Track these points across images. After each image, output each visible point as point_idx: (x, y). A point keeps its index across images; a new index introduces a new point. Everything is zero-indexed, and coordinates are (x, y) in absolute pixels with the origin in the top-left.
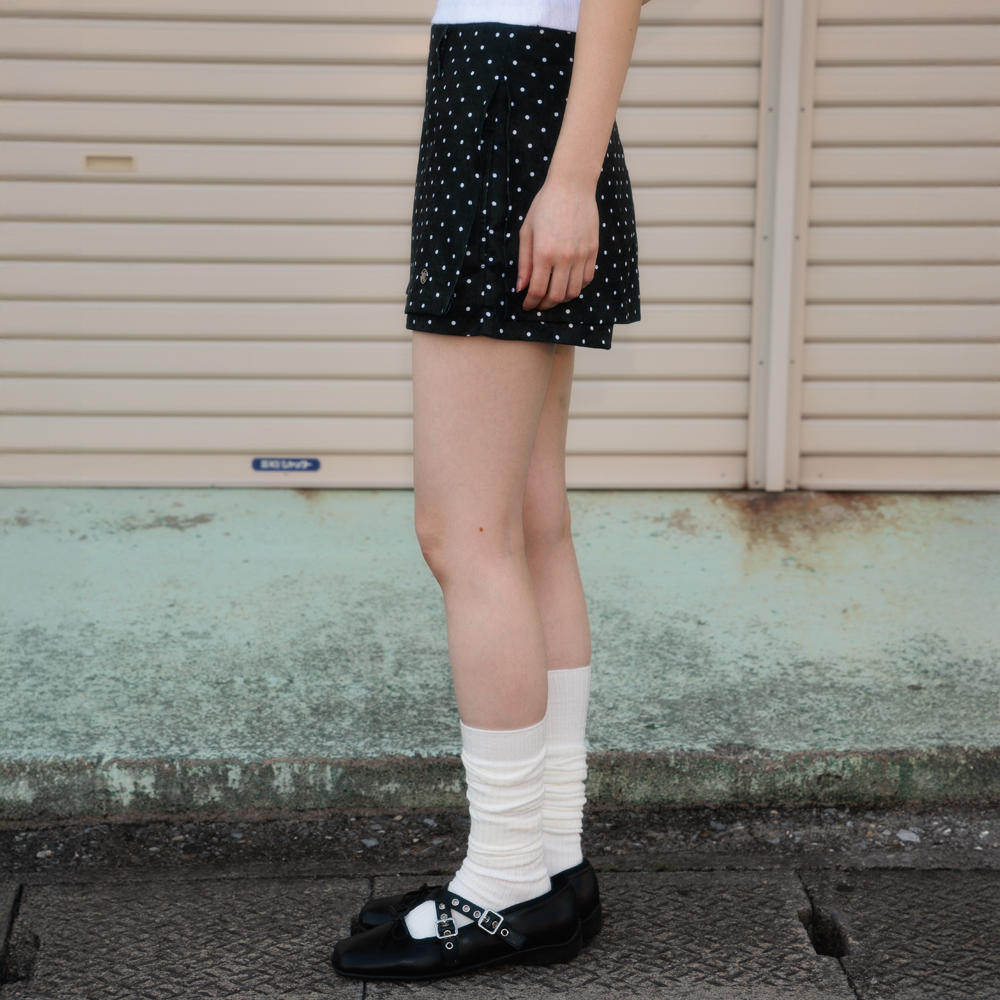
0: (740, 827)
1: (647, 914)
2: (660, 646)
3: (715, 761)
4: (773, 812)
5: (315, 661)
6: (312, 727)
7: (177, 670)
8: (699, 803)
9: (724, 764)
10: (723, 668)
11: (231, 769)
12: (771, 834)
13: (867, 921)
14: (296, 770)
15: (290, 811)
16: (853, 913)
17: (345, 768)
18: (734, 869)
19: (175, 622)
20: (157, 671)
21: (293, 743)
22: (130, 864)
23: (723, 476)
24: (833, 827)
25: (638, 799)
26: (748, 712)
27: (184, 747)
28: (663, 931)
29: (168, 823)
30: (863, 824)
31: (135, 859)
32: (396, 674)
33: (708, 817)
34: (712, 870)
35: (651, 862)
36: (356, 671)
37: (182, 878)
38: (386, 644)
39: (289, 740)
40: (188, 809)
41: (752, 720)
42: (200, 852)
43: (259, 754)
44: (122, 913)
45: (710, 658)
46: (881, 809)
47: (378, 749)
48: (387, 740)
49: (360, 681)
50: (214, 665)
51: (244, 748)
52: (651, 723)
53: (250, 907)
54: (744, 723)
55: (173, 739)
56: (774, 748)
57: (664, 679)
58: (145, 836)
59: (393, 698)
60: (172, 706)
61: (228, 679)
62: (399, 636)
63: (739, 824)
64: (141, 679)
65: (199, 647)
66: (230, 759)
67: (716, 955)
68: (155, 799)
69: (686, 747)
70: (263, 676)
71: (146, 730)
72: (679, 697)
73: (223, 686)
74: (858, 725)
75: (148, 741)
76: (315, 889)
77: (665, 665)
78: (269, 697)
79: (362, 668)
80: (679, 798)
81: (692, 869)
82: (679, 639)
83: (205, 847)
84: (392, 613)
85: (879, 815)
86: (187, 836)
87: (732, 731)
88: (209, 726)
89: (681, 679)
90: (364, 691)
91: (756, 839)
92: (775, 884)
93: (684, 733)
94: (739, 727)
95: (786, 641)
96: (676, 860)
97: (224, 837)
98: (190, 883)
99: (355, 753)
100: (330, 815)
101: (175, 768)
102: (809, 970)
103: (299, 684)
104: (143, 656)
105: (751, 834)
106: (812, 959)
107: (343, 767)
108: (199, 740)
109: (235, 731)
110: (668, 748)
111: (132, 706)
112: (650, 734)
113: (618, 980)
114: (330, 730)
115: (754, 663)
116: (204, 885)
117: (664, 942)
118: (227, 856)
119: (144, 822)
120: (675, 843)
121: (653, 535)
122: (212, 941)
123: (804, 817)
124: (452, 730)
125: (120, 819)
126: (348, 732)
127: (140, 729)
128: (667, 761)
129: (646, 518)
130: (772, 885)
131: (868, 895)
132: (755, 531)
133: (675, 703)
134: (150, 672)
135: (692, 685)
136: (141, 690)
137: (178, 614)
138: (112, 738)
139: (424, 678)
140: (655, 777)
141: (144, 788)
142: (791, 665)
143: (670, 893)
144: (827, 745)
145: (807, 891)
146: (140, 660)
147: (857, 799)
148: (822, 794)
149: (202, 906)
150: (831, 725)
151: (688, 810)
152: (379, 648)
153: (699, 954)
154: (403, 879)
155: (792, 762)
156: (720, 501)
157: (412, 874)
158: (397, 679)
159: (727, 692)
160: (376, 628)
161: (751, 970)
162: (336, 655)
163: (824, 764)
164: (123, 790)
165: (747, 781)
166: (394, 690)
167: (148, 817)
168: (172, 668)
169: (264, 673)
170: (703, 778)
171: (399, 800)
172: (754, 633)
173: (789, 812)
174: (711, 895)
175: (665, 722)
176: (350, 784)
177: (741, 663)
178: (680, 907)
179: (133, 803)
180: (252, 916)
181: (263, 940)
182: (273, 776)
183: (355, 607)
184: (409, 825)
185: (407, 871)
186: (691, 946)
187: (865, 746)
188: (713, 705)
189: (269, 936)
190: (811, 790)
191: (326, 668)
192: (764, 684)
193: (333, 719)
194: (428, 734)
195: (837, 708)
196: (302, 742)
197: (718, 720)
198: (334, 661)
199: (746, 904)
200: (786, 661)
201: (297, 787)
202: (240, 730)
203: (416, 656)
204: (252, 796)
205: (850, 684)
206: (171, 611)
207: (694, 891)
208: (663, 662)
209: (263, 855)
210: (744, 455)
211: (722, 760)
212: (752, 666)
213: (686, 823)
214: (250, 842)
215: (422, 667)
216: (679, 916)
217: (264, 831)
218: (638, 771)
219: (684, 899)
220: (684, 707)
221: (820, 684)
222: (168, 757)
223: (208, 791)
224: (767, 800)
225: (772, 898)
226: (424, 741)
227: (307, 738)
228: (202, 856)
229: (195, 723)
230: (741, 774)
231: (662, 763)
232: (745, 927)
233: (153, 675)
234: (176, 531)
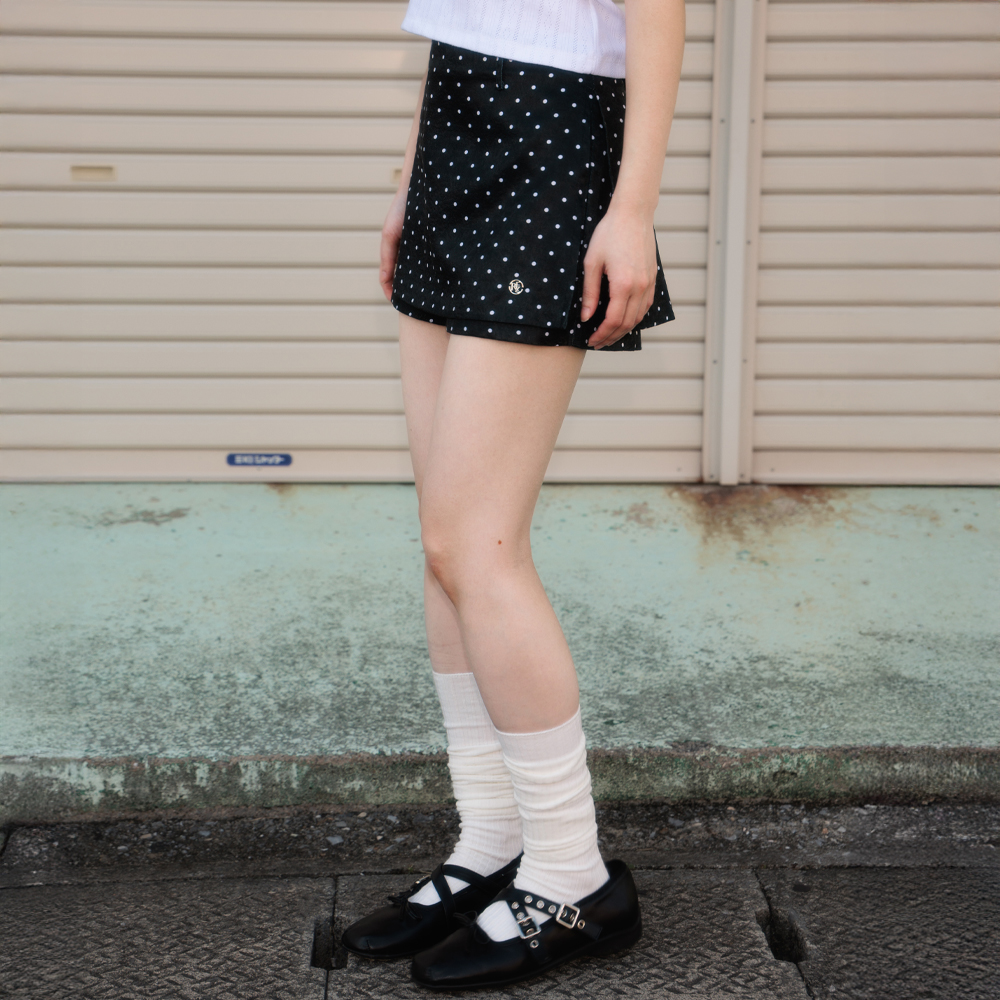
0: (697, 823)
2: (619, 640)
3: (673, 758)
4: (730, 808)
5: (284, 656)
6: (279, 724)
7: (149, 666)
8: (657, 799)
10: (679, 662)
11: (198, 768)
12: (728, 830)
13: (824, 923)
14: (263, 768)
15: (257, 808)
16: (810, 915)
17: (311, 765)
18: (692, 868)
19: (148, 617)
20: (130, 667)
21: (260, 740)
22: (98, 863)
23: (679, 470)
24: (789, 823)
26: (705, 707)
27: (153, 745)
29: (137, 821)
30: (818, 821)
31: (104, 858)
32: (361, 670)
33: (666, 814)
34: (670, 868)
36: (322, 666)
37: (149, 879)
38: (353, 638)
39: (257, 737)
40: (156, 807)
41: (709, 716)
42: (167, 851)
43: (227, 752)
44: (89, 916)
45: (667, 652)
46: (836, 805)
47: (343, 746)
48: (352, 737)
49: (326, 677)
50: (185, 660)
51: (212, 745)
52: (610, 719)
53: (214, 909)
54: (701, 719)
55: (143, 737)
56: (730, 745)
57: (622, 674)
58: (114, 835)
59: (358, 693)
60: (143, 703)
61: (198, 675)
62: (365, 630)
63: (697, 820)
64: (114, 676)
65: (171, 642)
66: (197, 757)
67: (674, 960)
68: (124, 797)
69: (645, 744)
70: (232, 672)
71: (116, 728)
72: (637, 693)
73: (193, 682)
74: (812, 721)
75: (118, 740)
76: (279, 889)
77: (624, 659)
78: (238, 692)
79: (329, 663)
80: (638, 794)
81: (650, 868)
82: (637, 633)
83: (173, 845)
84: (359, 607)
85: (834, 811)
86: (155, 834)
87: (689, 728)
88: (178, 723)
89: (638, 673)
90: (331, 687)
91: (713, 836)
92: (733, 884)
93: (642, 729)
94: (696, 723)
95: (741, 635)
96: (635, 858)
97: (192, 835)
98: (157, 884)
99: (321, 750)
100: (296, 812)
101: (143, 766)
102: (767, 977)
103: (267, 680)
104: (116, 652)
105: (709, 831)
106: (771, 964)
107: (308, 765)
108: (168, 738)
109: (204, 729)
110: (627, 745)
111: (104, 703)
112: (609, 731)
113: (578, 987)
114: (297, 727)
115: (710, 658)
116: (170, 885)
118: (194, 854)
119: (112, 820)
120: (634, 840)
121: (612, 528)
122: (176, 945)
123: (761, 814)
124: (415, 727)
125: (90, 818)
126: (314, 729)
127: (110, 727)
128: (625, 758)
129: (605, 511)
130: (730, 884)
131: (824, 895)
132: (710, 525)
133: (634, 698)
134: (122, 668)
135: (650, 680)
136: (113, 686)
137: (151, 609)
138: (83, 737)
139: (388, 673)
140: (614, 774)
141: (113, 786)
142: (746, 659)
144: (782, 742)
145: (764, 891)
146: (113, 656)
147: (812, 796)
148: (778, 790)
149: (167, 908)
150: (786, 721)
151: (646, 806)
152: (345, 643)
153: (658, 959)
154: (367, 879)
155: (749, 759)
156: (676, 494)
157: (376, 873)
158: (362, 674)
159: (684, 687)
160: (343, 623)
161: (710, 976)
162: (304, 650)
163: (779, 761)
164: (92, 788)
165: (704, 778)
166: (359, 686)
167: (117, 815)
168: (144, 664)
169: (233, 669)
170: (661, 775)
171: (363, 797)
172: (710, 626)
173: (746, 809)
174: (670, 895)
175: (623, 718)
176: (315, 782)
177: (697, 657)
179: (102, 802)
180: (216, 918)
181: (227, 944)
182: (240, 774)
183: (324, 601)
184: (373, 822)
185: (371, 870)
186: (650, 950)
187: (819, 743)
188: (670, 700)
189: (233, 940)
190: (767, 786)
191: (294, 663)
192: (720, 679)
193: (300, 716)
194: (392, 731)
195: (792, 703)
196: (269, 740)
197: (676, 716)
198: (301, 656)
199: (705, 905)
200: (741, 655)
201: (263, 784)
202: (208, 728)
203: (381, 650)
204: (219, 794)
205: (804, 679)
206: (144, 606)
207: (653, 891)
208: (621, 657)
209: (230, 853)
210: (699, 449)
211: (680, 757)
212: (709, 660)
213: (644, 819)
214: (217, 839)
215: (386, 661)
217: (231, 828)
218: (597, 769)
220: (642, 703)
221: (774, 679)
222: (136, 755)
223: (176, 788)
224: (723, 797)
225: (729, 898)
226: (388, 738)
227: (273, 735)
228: (169, 855)
229: (165, 721)
230: (698, 771)
231: (621, 760)
232: (703, 930)
233: (125, 672)
234: (152, 526)
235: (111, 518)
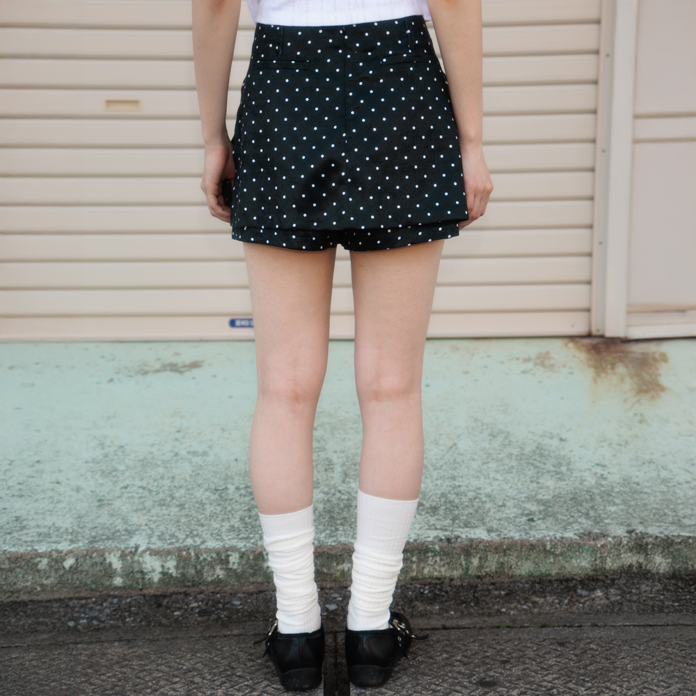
0: (599, 593)
1: (536, 661)
2: (534, 458)
3: (579, 545)
7: (186, 480)
8: (568, 576)
9: (586, 548)
10: (581, 474)
11: (231, 555)
18: (597, 626)
19: (181, 444)
20: (172, 482)
22: (160, 624)
23: (573, 326)
25: (524, 573)
26: (602, 508)
27: (196, 539)
28: (549, 674)
29: (186, 594)
31: (164, 621)
32: (344, 482)
33: (575, 586)
34: (580, 626)
35: (536, 620)
37: (199, 635)
38: (335, 458)
40: (200, 584)
41: (605, 514)
42: (210, 615)
43: (253, 543)
44: (159, 662)
45: (571, 467)
47: (335, 539)
48: (341, 532)
49: (318, 487)
50: (212, 476)
51: (241, 539)
52: (531, 517)
53: (250, 657)
54: (599, 516)
55: (188, 533)
57: (538, 483)
58: (170, 604)
59: (343, 500)
60: (184, 508)
61: (224, 487)
62: (343, 452)
63: (598, 591)
64: (161, 488)
65: (200, 462)
66: (230, 547)
68: (177, 577)
69: (558, 535)
71: (168, 526)
72: (550, 497)
73: (220, 492)
75: (170, 535)
77: (538, 472)
79: (320, 477)
81: (566, 626)
82: (547, 452)
83: (214, 612)
84: (337, 435)
86: (200, 603)
87: (590, 523)
88: (212, 523)
89: (551, 483)
90: (322, 495)
91: (611, 602)
93: (556, 524)
94: (596, 519)
96: (554, 619)
97: (227, 604)
98: (205, 638)
99: (319, 541)
101: (190, 554)
104: (161, 470)
105: (608, 599)
108: (207, 534)
109: (233, 526)
110: (545, 537)
111: (156, 508)
112: (531, 526)
115: (604, 470)
116: (215, 640)
117: (550, 682)
118: (230, 618)
119: (168, 594)
120: (552, 606)
121: (524, 372)
122: (225, 683)
125: (152, 592)
127: (163, 526)
128: (544, 546)
129: (518, 359)
132: (599, 368)
133: (548, 501)
134: (167, 482)
135: (559, 488)
136: (161, 496)
137: (184, 437)
138: (144, 533)
140: (536, 558)
141: (169, 569)
143: (551, 644)
146: (159, 474)
149: (215, 656)
151: (560, 581)
152: (330, 462)
153: (577, 691)
156: (571, 345)
158: (344, 485)
159: (585, 493)
160: (327, 447)
164: (153, 571)
165: (603, 560)
166: (343, 494)
167: (172, 590)
168: (183, 479)
170: (571, 558)
172: (602, 447)
174: (582, 645)
175: (541, 516)
177: (594, 470)
178: (560, 655)
179: (161, 580)
180: (251, 663)
181: (261, 682)
182: (263, 560)
186: (570, 685)
188: (575, 502)
189: (266, 679)
192: (612, 486)
197: (580, 514)
199: (608, 652)
202: (236, 526)
204: (248, 574)
206: (179, 436)
207: (569, 642)
208: (537, 470)
209: (256, 617)
210: (588, 310)
212: (602, 472)
213: (559, 590)
214: (246, 607)
216: (559, 662)
217: (257, 599)
218: (523, 553)
219: (562, 648)
220: (554, 505)
222: (185, 546)
223: (214, 570)
228: (212, 618)
229: (202, 521)
230: (599, 555)
231: (541, 547)
232: (608, 670)
233: (169, 485)
234: (177, 375)
235: (146, 368)
